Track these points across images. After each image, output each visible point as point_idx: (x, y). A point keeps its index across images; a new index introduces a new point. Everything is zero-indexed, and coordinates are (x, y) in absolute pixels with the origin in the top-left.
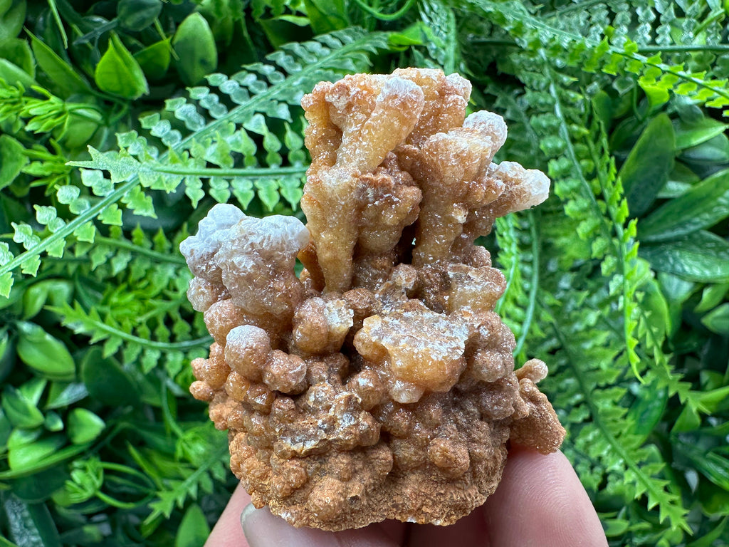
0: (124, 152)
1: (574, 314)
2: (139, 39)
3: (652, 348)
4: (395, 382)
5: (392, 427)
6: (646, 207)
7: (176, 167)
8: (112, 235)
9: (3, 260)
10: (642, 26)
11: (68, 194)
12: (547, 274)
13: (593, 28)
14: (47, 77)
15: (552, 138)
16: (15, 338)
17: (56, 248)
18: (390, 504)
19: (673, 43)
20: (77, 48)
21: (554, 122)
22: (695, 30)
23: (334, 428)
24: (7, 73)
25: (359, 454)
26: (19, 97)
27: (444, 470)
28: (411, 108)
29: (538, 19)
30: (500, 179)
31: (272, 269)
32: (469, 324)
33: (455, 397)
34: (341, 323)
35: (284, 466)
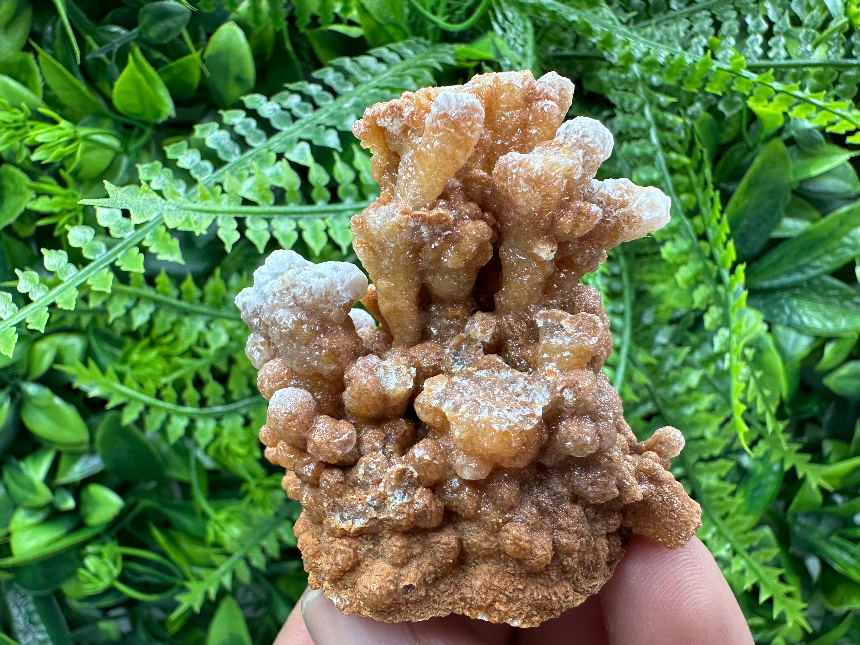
0: (146, 188)
1: (673, 374)
2: (164, 53)
3: (764, 414)
4: (459, 455)
5: (456, 506)
6: (757, 249)
7: (206, 204)
8: (132, 283)
9: (5, 313)
10: (752, 37)
11: (81, 235)
12: (641, 326)
13: (695, 40)
14: (56, 96)
15: (647, 168)
16: (19, 402)
17: (67, 300)
18: (457, 596)
19: (789, 57)
20: (91, 63)
21: (649, 150)
22: (814, 42)
23: (385, 506)
24: (8, 91)
25: (418, 537)
26: (24, 121)
27: (520, 562)
28: (465, 127)
29: (630, 30)
30: (601, 203)
31: (317, 324)
32: (551, 386)
33: (538, 474)
34: (398, 384)
35: (333, 545)
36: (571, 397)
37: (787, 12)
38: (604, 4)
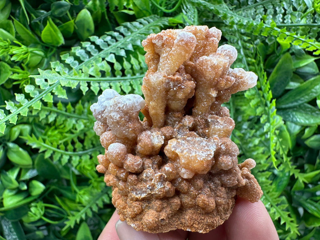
0: (54, 71)
1: (249, 140)
2: (60, 20)
3: (282, 155)
4: (181, 169)
5: (180, 189)
6: (280, 93)
7: (76, 77)
8: (48, 106)
9: (1, 117)
10: (278, 15)
11: (30, 88)
12: (238, 122)
13: (257, 16)
14: (20, 36)
15: (239, 63)
16: (6, 150)
17: (24, 112)
18: (179, 222)
19: (292, 23)
20: (33, 24)
21: (240, 57)
22: (301, 17)
23: (154, 189)
24: (3, 35)
25: (165, 200)
26: (8, 46)
27: (203, 209)
28: (190, 45)
29: (233, 12)
30: (233, 76)
31: (128, 118)
32: (216, 143)
33: (209, 176)
34: (158, 142)
35: (132, 204)
36: (224, 147)
37: (291, 6)
38: (223, 3)
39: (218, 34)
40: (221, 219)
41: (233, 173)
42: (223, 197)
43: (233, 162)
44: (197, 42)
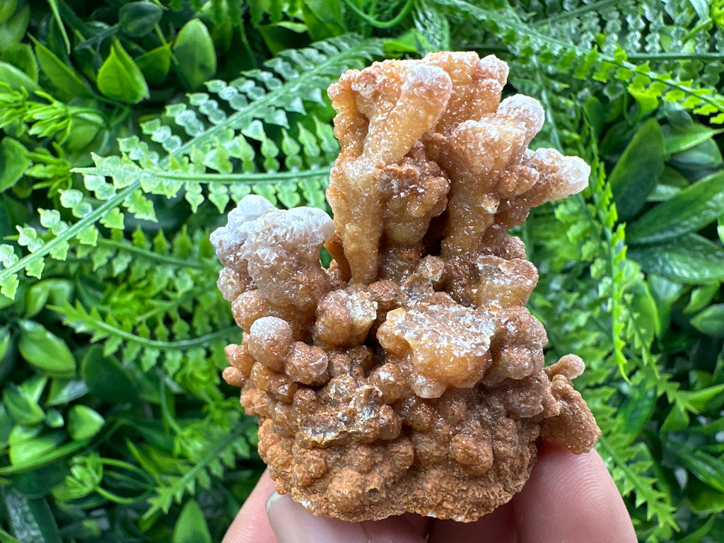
0: (126, 158)
1: (565, 315)
2: (140, 45)
3: (640, 349)
4: (417, 377)
5: (413, 421)
6: (636, 210)
7: (176, 173)
8: (113, 237)
9: (9, 262)
10: (632, 34)
11: (71, 198)
13: (584, 36)
14: (49, 81)
16: (17, 337)
17: (60, 251)
18: (410, 498)
19: (663, 51)
20: (79, 53)
22: (684, 38)
23: (354, 421)
24: (9, 76)
25: (380, 448)
26: (23, 102)
27: (465, 467)
28: (438, 96)
29: (530, 27)
30: (535, 167)
31: (295, 261)
32: (496, 319)
33: (480, 393)
34: (364, 315)
35: (305, 455)
36: (513, 328)
37: (661, 14)
38: (508, 6)
39: (500, 71)
40: (505, 491)
41: (533, 386)
42: (511, 442)
43: (533, 361)
44: (454, 89)
